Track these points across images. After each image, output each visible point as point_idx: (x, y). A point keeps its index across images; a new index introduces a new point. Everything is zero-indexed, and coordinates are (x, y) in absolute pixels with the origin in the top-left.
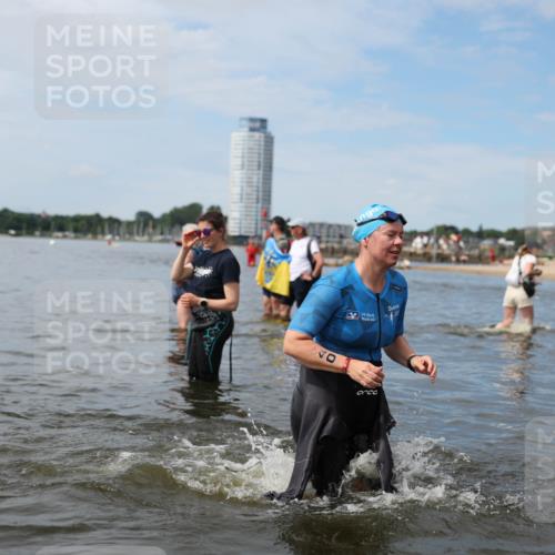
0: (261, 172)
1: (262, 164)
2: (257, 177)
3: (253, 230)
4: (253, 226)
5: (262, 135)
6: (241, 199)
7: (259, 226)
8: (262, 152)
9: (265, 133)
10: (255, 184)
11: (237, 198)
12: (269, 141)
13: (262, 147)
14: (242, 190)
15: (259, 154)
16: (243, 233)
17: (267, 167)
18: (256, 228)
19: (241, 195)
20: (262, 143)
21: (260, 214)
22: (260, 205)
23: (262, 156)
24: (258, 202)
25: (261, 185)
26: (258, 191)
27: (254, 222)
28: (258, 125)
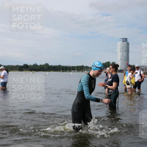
0: (126, 53)
1: (126, 51)
2: (125, 54)
3: (124, 68)
4: (124, 67)
5: (126, 43)
6: (121, 60)
7: (126, 67)
8: (126, 47)
9: (127, 42)
10: (125, 56)
11: (120, 60)
12: (128, 44)
13: (126, 46)
14: (121, 58)
15: (125, 48)
16: (121, 69)
17: (128, 51)
18: (125, 68)
19: (121, 59)
20: (126, 45)
21: (126, 64)
22: (126, 61)
23: (126, 48)
24: (125, 61)
25: (126, 56)
26: (125, 58)
27: (124, 66)
28: (125, 40)
